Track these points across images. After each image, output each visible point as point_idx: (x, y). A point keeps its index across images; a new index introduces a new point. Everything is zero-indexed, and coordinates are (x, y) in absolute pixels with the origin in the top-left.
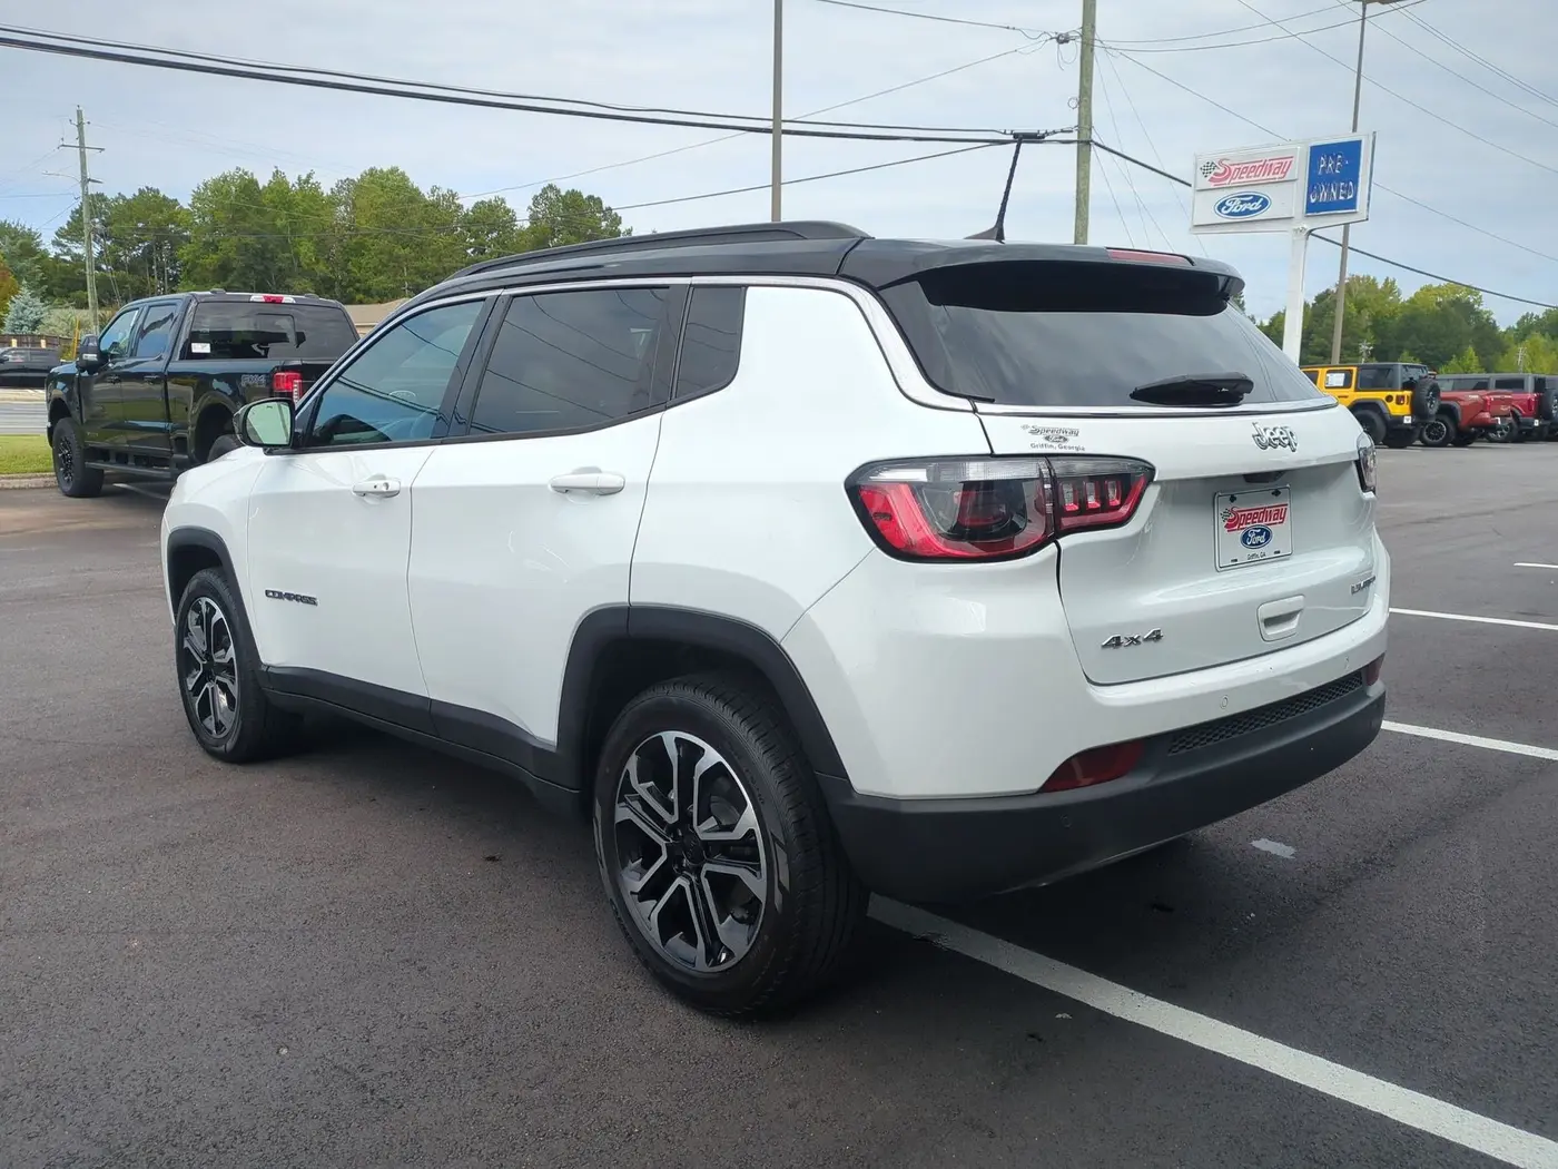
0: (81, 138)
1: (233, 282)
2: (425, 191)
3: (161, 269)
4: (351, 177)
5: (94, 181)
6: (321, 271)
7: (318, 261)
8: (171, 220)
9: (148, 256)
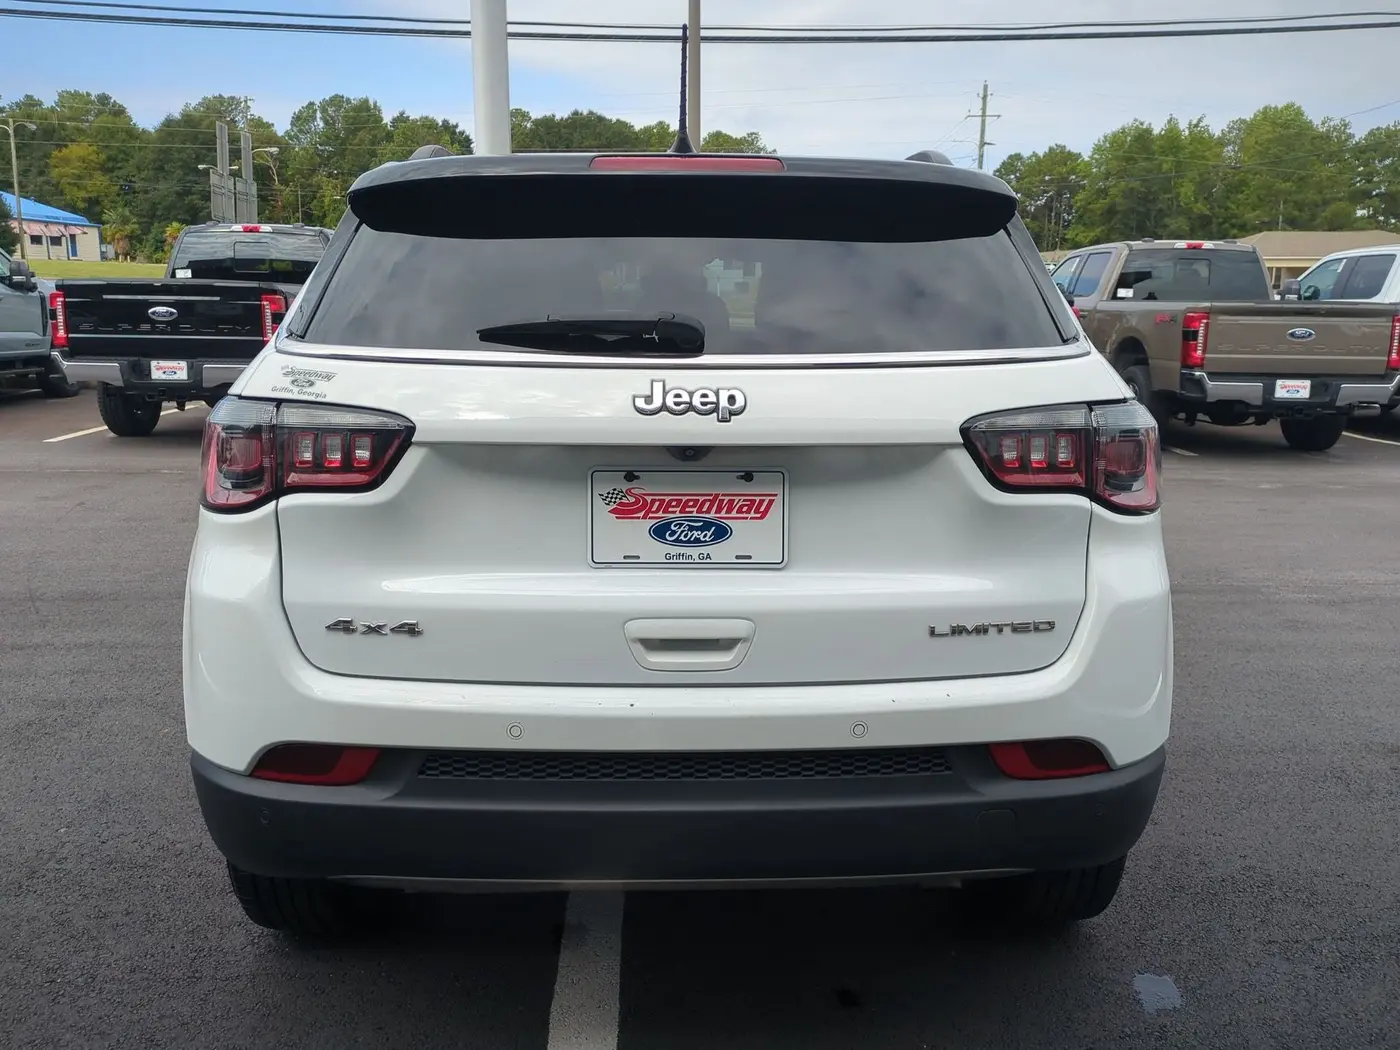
0: (984, 109)
1: (1116, 224)
2: (1317, 121)
3: (1058, 215)
4: (1243, 118)
5: (989, 144)
6: (1199, 209)
7: (1196, 201)
8: (1073, 171)
9: (1048, 206)
